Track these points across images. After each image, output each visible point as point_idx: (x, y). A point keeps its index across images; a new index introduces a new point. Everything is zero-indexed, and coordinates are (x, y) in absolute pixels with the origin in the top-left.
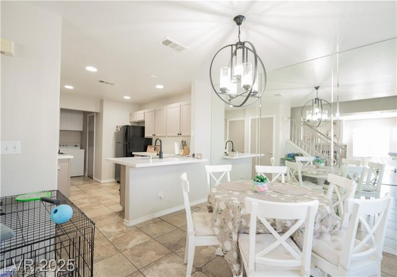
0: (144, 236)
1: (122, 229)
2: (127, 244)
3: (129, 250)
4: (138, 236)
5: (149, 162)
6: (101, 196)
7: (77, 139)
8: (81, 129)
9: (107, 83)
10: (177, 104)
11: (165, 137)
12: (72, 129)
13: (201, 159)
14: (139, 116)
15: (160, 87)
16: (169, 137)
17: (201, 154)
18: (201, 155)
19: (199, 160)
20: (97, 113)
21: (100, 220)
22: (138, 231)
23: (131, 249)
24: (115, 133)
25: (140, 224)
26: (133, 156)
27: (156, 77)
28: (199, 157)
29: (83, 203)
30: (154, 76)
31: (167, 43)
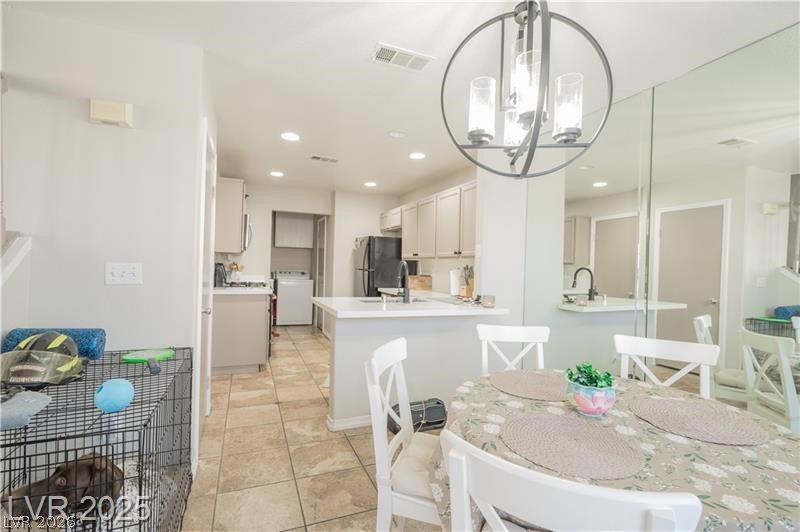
0: (349, 456)
1: (318, 433)
2: (313, 465)
3: (310, 479)
4: (339, 454)
5: (381, 309)
6: (318, 364)
7: (303, 262)
8: (310, 246)
9: (326, 160)
10: (455, 190)
11: (433, 258)
12: (297, 246)
13: (492, 307)
14: (394, 218)
15: (417, 156)
16: (440, 258)
17: (494, 297)
18: (493, 299)
19: (486, 310)
20: (328, 216)
21: (296, 408)
22: (343, 442)
23: (316, 478)
24: (354, 251)
25: (355, 429)
26: (379, 294)
27: (402, 135)
28: (489, 304)
29: (287, 373)
30: (397, 135)
31: (385, 55)
